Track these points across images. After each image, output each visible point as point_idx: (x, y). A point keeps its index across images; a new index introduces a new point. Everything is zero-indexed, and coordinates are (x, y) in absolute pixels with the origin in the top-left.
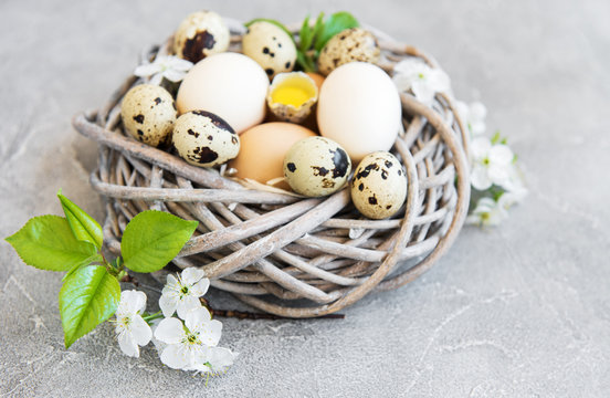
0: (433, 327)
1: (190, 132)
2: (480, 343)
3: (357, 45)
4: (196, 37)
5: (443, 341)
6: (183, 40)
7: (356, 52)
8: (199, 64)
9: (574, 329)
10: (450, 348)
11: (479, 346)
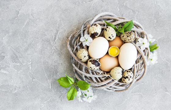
0: (131, 89)
1: (90, 67)
2: (138, 93)
3: (131, 39)
4: (94, 33)
5: (132, 93)
6: (91, 33)
7: (130, 40)
8: (94, 40)
9: (156, 91)
10: (133, 94)
11: (138, 94)
